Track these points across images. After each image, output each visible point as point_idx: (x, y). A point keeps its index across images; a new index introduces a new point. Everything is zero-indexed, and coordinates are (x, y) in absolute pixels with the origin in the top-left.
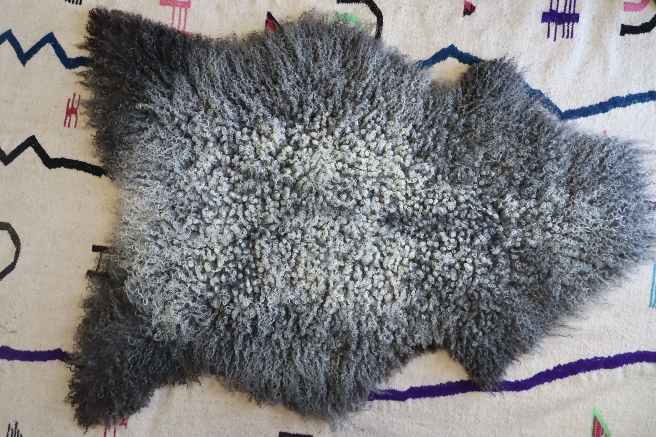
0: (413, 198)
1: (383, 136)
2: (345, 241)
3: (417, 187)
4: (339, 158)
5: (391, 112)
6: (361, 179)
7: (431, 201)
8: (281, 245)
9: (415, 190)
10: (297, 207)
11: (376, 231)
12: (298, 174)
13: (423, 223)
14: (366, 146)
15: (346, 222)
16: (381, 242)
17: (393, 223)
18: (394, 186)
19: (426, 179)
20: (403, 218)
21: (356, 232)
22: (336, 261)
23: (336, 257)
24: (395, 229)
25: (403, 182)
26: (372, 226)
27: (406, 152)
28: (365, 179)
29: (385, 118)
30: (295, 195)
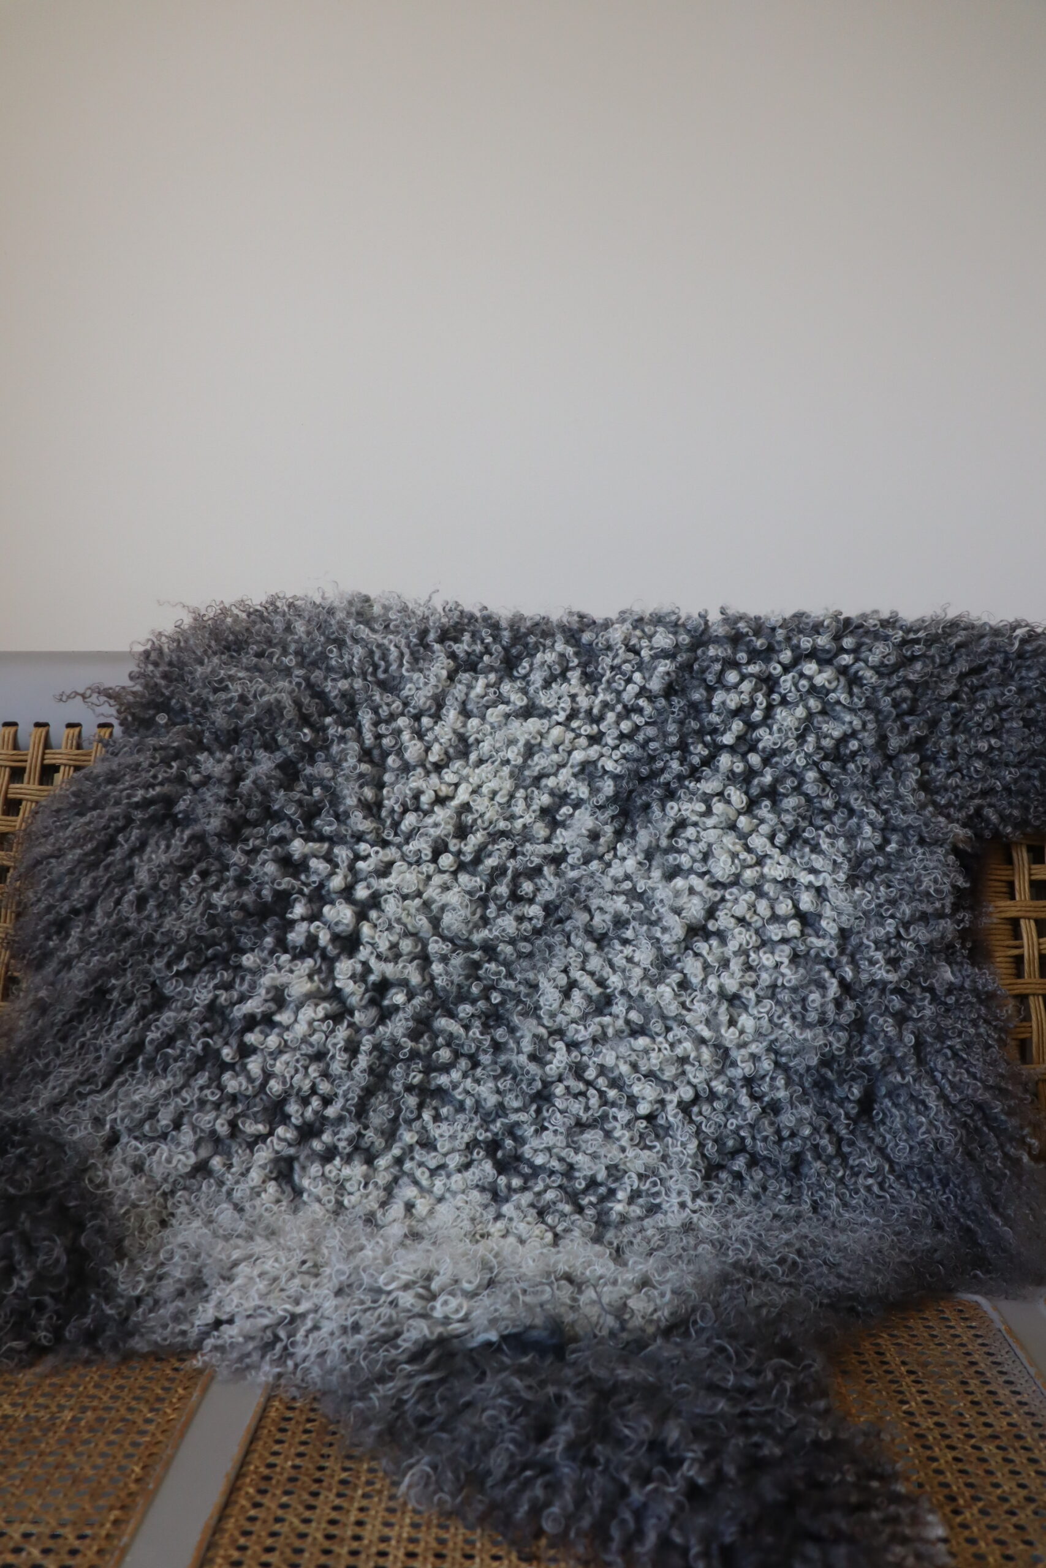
0: (603, 727)
1: (426, 721)
2: (625, 942)
3: (584, 702)
4: (427, 853)
5: (381, 676)
6: (502, 825)
7: (632, 689)
8: (560, 1104)
9: (589, 712)
10: (493, 1018)
11: (641, 857)
12: (415, 979)
13: (671, 734)
14: (428, 773)
15: (586, 917)
16: (670, 858)
17: (639, 802)
18: (555, 757)
19: (574, 676)
20: (637, 772)
21: (619, 903)
22: (662, 988)
23: (654, 984)
24: (655, 807)
25: (557, 731)
26: (624, 859)
27: (492, 690)
28: (507, 815)
29: (388, 698)
30: (465, 1010)
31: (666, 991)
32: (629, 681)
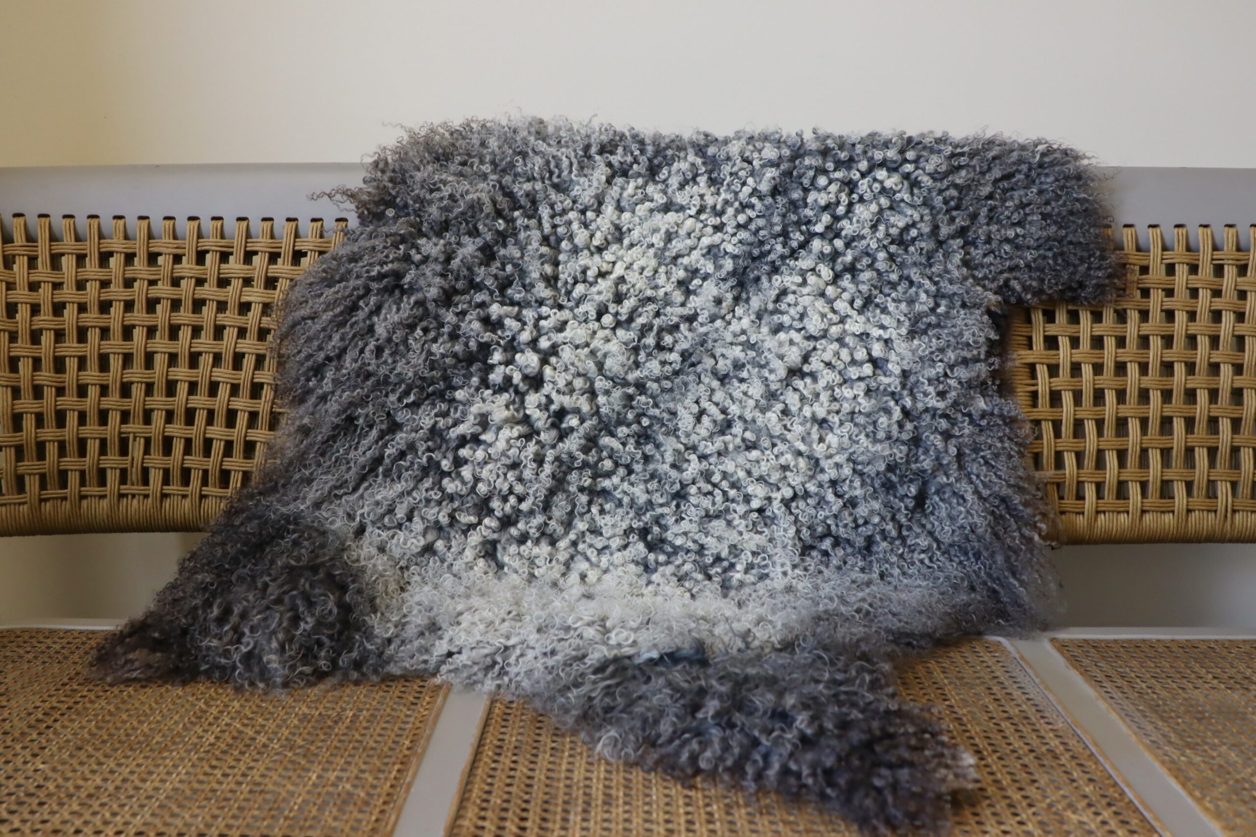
0: (724, 219)
1: (590, 215)
2: (742, 380)
3: (710, 200)
4: (593, 314)
5: (555, 180)
6: (649, 293)
7: (747, 190)
8: (693, 500)
9: (714, 207)
10: (644, 437)
11: (753, 317)
12: (586, 408)
13: (776, 224)
14: (592, 254)
15: (712, 362)
16: (775, 317)
17: (752, 276)
18: (689, 242)
19: (702, 180)
20: (750, 253)
21: (737, 352)
22: (769, 414)
23: (763, 411)
24: (764, 279)
25: (690, 222)
26: (740, 319)
27: (640, 191)
28: (653, 285)
29: (561, 197)
30: (622, 431)
31: (772, 417)
32: (744, 184)
